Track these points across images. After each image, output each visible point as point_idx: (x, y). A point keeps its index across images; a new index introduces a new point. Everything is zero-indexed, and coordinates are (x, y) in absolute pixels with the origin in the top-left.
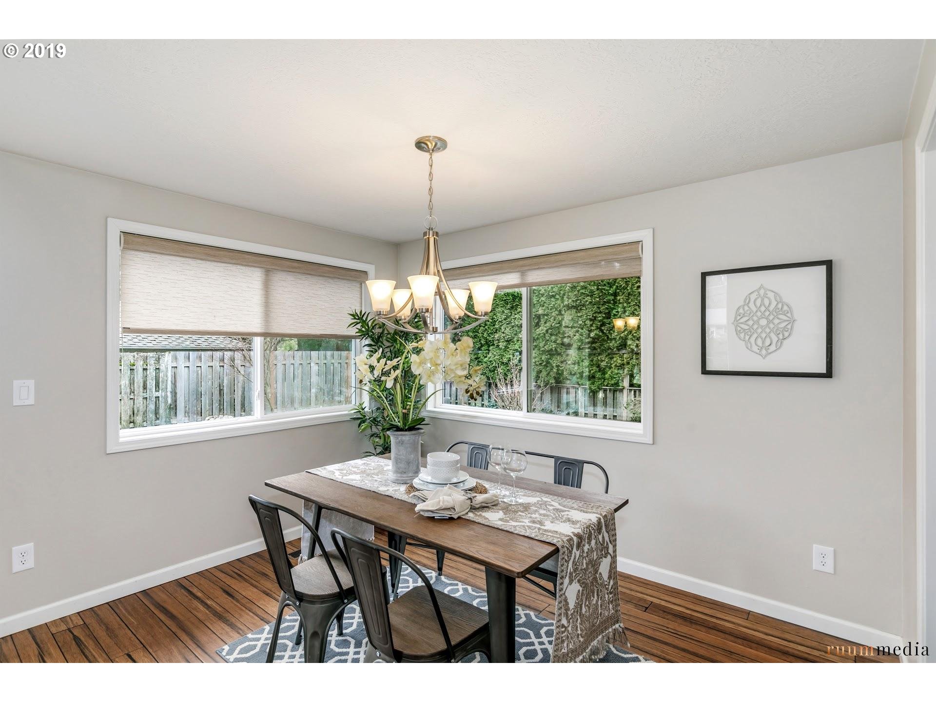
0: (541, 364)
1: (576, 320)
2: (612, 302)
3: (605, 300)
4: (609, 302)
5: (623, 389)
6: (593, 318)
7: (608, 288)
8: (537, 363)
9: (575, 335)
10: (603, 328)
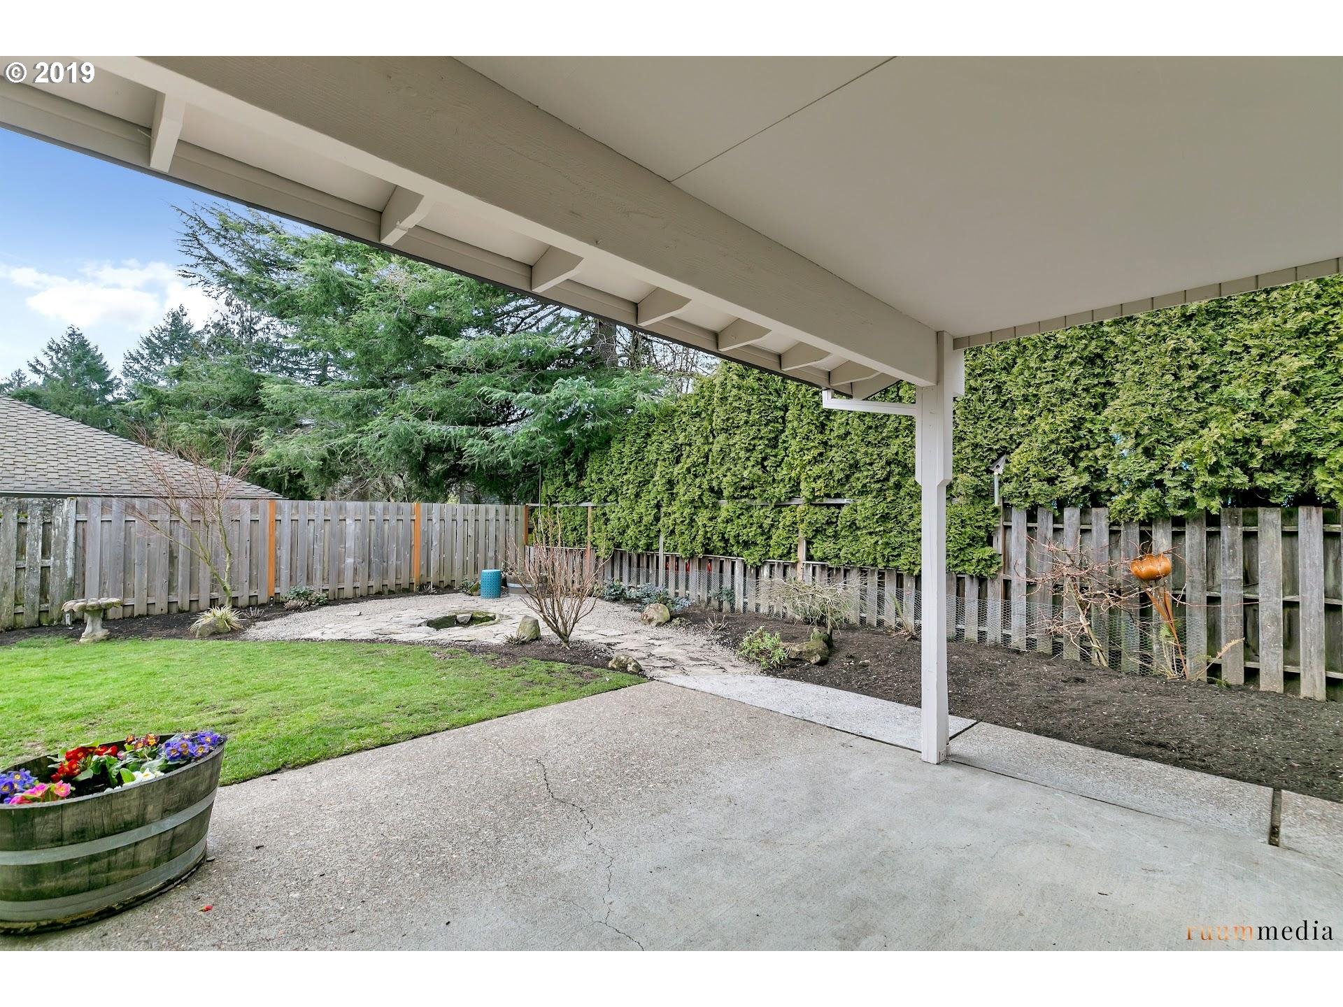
0: (682, 522)
1: (727, 450)
2: (780, 420)
3: (769, 418)
4: (775, 420)
5: (797, 562)
6: (751, 447)
7: (776, 399)
8: (678, 521)
9: (725, 476)
10: (766, 464)
